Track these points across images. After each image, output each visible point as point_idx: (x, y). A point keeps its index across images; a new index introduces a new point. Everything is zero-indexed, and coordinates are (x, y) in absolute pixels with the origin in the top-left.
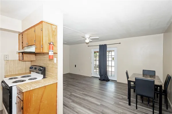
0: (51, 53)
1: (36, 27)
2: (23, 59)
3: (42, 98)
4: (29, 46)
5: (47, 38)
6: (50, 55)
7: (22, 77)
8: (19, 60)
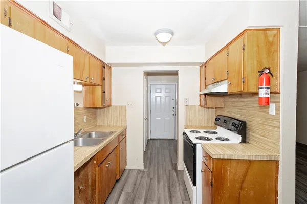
0: (263, 93)
1: (231, 47)
2: (206, 104)
3: (243, 182)
4: (216, 82)
5: (255, 62)
6: (262, 98)
7: (205, 132)
8: (200, 106)
